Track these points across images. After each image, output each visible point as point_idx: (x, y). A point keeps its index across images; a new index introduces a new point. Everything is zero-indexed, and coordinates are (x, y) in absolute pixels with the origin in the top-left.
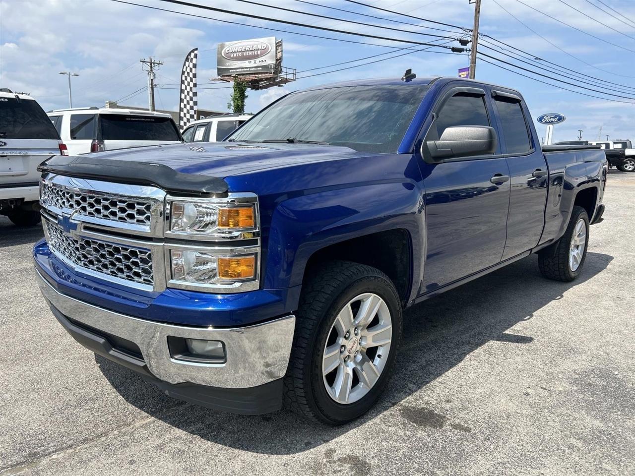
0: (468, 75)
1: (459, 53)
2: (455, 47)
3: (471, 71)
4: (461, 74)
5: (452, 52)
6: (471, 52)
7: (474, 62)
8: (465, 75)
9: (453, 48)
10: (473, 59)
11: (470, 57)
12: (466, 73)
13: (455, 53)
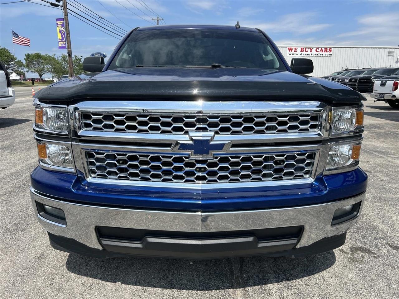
0: (63, 23)
1: (56, 7)
2: (53, 2)
3: (66, 20)
4: (58, 22)
5: (51, 6)
6: (63, 7)
7: (66, 14)
8: (62, 24)
9: (52, 3)
10: (65, 12)
11: (63, 11)
12: (62, 22)
13: (53, 7)
